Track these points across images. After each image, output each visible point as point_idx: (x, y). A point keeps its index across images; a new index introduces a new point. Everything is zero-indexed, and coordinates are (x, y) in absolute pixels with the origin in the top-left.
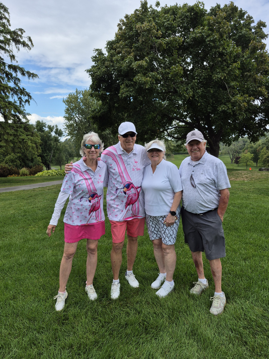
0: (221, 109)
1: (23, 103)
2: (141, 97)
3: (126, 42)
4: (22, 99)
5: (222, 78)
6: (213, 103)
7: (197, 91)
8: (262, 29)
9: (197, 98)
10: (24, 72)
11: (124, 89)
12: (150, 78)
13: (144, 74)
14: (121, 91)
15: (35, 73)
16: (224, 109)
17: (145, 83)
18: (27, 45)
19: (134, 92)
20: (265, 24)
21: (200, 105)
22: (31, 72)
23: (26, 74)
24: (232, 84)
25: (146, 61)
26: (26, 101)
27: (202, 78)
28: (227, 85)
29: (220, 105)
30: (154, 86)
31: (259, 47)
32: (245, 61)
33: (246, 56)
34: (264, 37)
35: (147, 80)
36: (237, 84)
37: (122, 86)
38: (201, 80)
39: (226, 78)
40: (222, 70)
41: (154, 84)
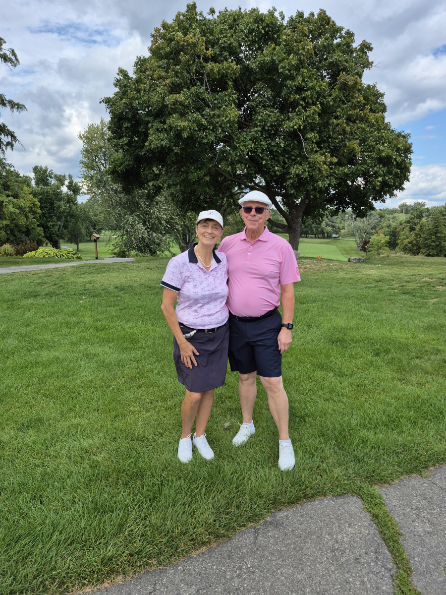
0: (294, 172)
1: (4, 148)
2: (177, 148)
3: (160, 62)
4: (2, 140)
5: (296, 127)
6: (284, 161)
8: (366, 53)
9: (261, 153)
10: (5, 101)
11: (153, 135)
12: (190, 121)
13: (183, 115)
14: (150, 138)
15: (21, 103)
17: (184, 129)
18: (10, 60)
19: (167, 140)
20: (370, 46)
21: (265, 164)
22: (16, 102)
23: (7, 104)
24: (310, 136)
26: (8, 144)
27: (268, 125)
28: (303, 137)
29: (294, 165)
30: (195, 133)
31: (351, 83)
32: (331, 103)
33: (334, 95)
34: (367, 64)
35: (184, 126)
36: (316, 137)
37: (151, 131)
38: (266, 128)
39: (301, 127)
40: (297, 115)
41: (195, 131)
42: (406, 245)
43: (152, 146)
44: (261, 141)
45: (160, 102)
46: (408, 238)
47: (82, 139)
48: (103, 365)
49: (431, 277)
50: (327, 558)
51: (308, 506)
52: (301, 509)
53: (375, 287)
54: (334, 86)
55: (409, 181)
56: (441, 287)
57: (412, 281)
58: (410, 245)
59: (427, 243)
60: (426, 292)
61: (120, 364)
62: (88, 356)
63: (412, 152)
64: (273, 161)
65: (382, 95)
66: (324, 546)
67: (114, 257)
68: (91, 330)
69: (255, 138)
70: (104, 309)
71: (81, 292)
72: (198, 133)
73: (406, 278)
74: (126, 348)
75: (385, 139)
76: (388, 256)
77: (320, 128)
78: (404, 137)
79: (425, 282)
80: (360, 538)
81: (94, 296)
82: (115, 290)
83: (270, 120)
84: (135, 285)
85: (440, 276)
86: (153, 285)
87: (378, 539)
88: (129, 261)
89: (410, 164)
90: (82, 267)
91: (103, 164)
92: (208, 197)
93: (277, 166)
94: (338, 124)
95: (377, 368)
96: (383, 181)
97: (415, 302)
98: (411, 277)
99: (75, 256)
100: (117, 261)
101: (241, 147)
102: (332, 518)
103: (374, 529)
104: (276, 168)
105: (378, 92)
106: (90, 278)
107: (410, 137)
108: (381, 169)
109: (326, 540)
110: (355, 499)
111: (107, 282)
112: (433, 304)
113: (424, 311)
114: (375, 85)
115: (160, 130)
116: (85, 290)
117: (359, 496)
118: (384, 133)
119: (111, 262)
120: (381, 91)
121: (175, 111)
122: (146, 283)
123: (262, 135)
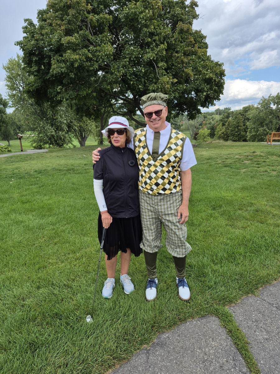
0: (151, 89)
2: (73, 74)
3: (57, 13)
5: (151, 58)
6: (145, 82)
8: (194, 8)
9: (129, 76)
11: (55, 64)
12: (80, 55)
13: (74, 50)
14: (53, 67)
17: (76, 61)
19: (65, 68)
20: (196, 4)
21: (132, 84)
24: (161, 65)
27: (133, 57)
28: (156, 65)
29: (152, 84)
30: (84, 63)
31: (185, 29)
32: (173, 42)
33: (175, 37)
34: (195, 16)
35: (76, 58)
36: (165, 65)
37: (53, 62)
38: (132, 59)
39: (155, 59)
40: (152, 50)
41: (84, 61)
42: (220, 135)
43: (55, 72)
44: (129, 68)
45: (58, 41)
46: (221, 130)
47: (5, 69)
48: (29, 229)
49: (240, 155)
50: (200, 368)
51: (183, 327)
52: (178, 330)
53: (207, 163)
54: (175, 31)
55: (223, 94)
56: (247, 161)
57: (229, 158)
58: (222, 135)
59: (233, 133)
60: (238, 165)
61: (41, 227)
62: (18, 223)
63: (225, 75)
64: (138, 82)
65: (205, 37)
66: (197, 358)
67: (34, 149)
68: (19, 203)
69: (125, 66)
70: (28, 187)
71: (10, 176)
72: (86, 63)
73: (225, 157)
74: (45, 216)
75: (208, 67)
76: (211, 142)
77: (166, 59)
78: (220, 65)
79: (237, 158)
80: (222, 350)
81: (20, 178)
82: (35, 173)
83: (134, 54)
84: (49, 169)
85: (246, 154)
86: (61, 169)
87: (234, 349)
88: (44, 152)
89: (224, 83)
90: (12, 157)
91: (21, 86)
92: (96, 107)
93: (141, 85)
94: (178, 57)
95: (216, 218)
96: (207, 95)
97: (233, 172)
98: (228, 155)
99: (7, 150)
100: (36, 152)
101: (116, 73)
102: (200, 335)
103: (229, 342)
104: (140, 86)
105: (202, 35)
106: (17, 165)
107: (223, 65)
108: (206, 87)
109: (197, 353)
110: (214, 318)
111: (29, 168)
112: (244, 173)
113: (238, 177)
114: (200, 30)
115: (60, 61)
116: (13, 174)
117: (217, 316)
118: (208, 63)
119: (32, 153)
120: (205, 35)
121: (68, 48)
122: (57, 167)
123: (129, 63)
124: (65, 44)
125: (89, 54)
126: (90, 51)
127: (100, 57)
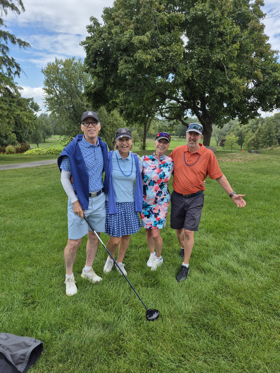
0: (218, 91)
1: (13, 75)
3: (126, 11)
4: (12, 70)
5: (221, 59)
6: (210, 84)
7: (196, 71)
8: (259, 7)
9: (195, 78)
10: (15, 40)
11: (123, 65)
12: (151, 55)
13: (145, 50)
14: (120, 68)
16: (221, 91)
17: (146, 61)
19: (133, 69)
20: (263, 3)
21: (198, 86)
22: (23, 40)
23: (17, 43)
24: (231, 66)
25: (147, 36)
26: (17, 73)
27: (201, 58)
28: (226, 67)
29: (218, 87)
31: (258, 28)
32: (243, 42)
33: (244, 37)
34: (262, 16)
35: (147, 59)
36: (235, 66)
38: (200, 60)
39: (225, 59)
40: (222, 50)
41: (154, 62)
43: (123, 73)
45: (128, 41)
46: (251, 137)
47: (43, 73)
64: (203, 84)
72: (156, 64)
83: (203, 54)
101: (184, 74)
115: (128, 61)
124: (135, 44)
125: (159, 54)
126: (160, 52)
127: (169, 58)
